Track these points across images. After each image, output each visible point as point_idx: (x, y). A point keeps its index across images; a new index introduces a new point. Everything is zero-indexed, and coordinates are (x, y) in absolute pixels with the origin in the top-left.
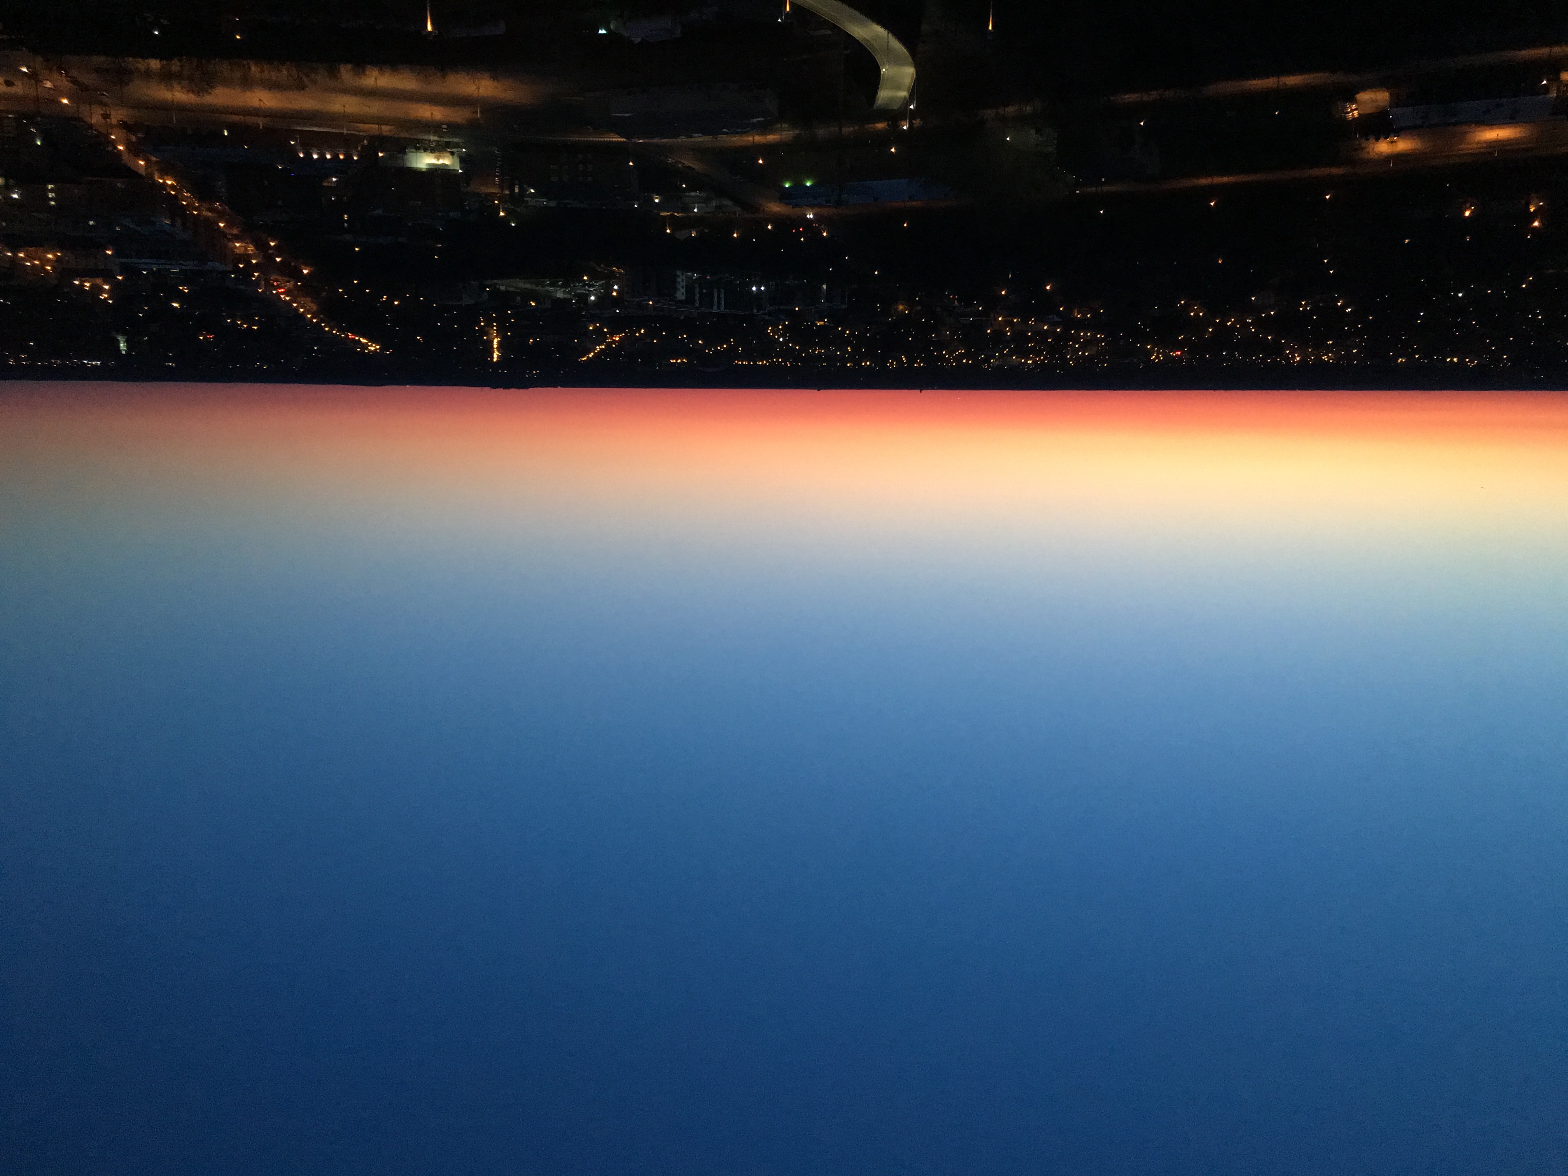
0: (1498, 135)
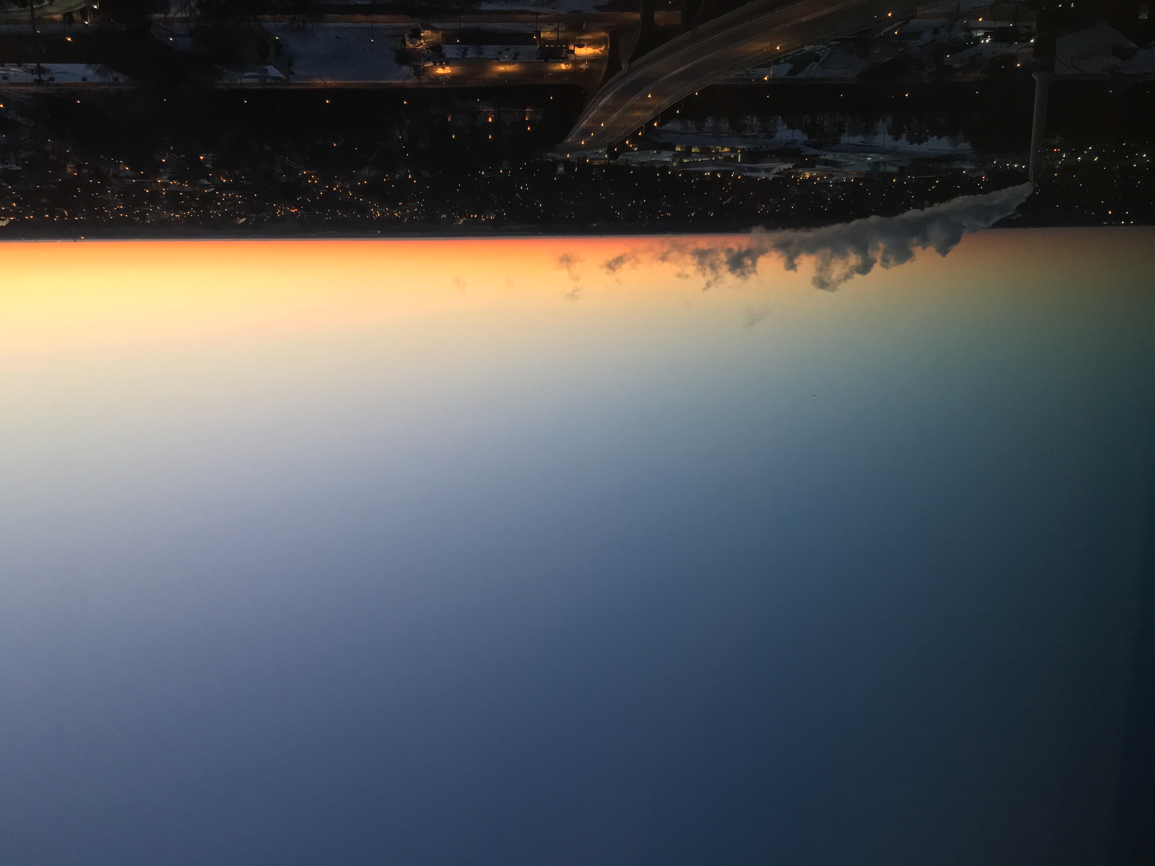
0: (506, 69)
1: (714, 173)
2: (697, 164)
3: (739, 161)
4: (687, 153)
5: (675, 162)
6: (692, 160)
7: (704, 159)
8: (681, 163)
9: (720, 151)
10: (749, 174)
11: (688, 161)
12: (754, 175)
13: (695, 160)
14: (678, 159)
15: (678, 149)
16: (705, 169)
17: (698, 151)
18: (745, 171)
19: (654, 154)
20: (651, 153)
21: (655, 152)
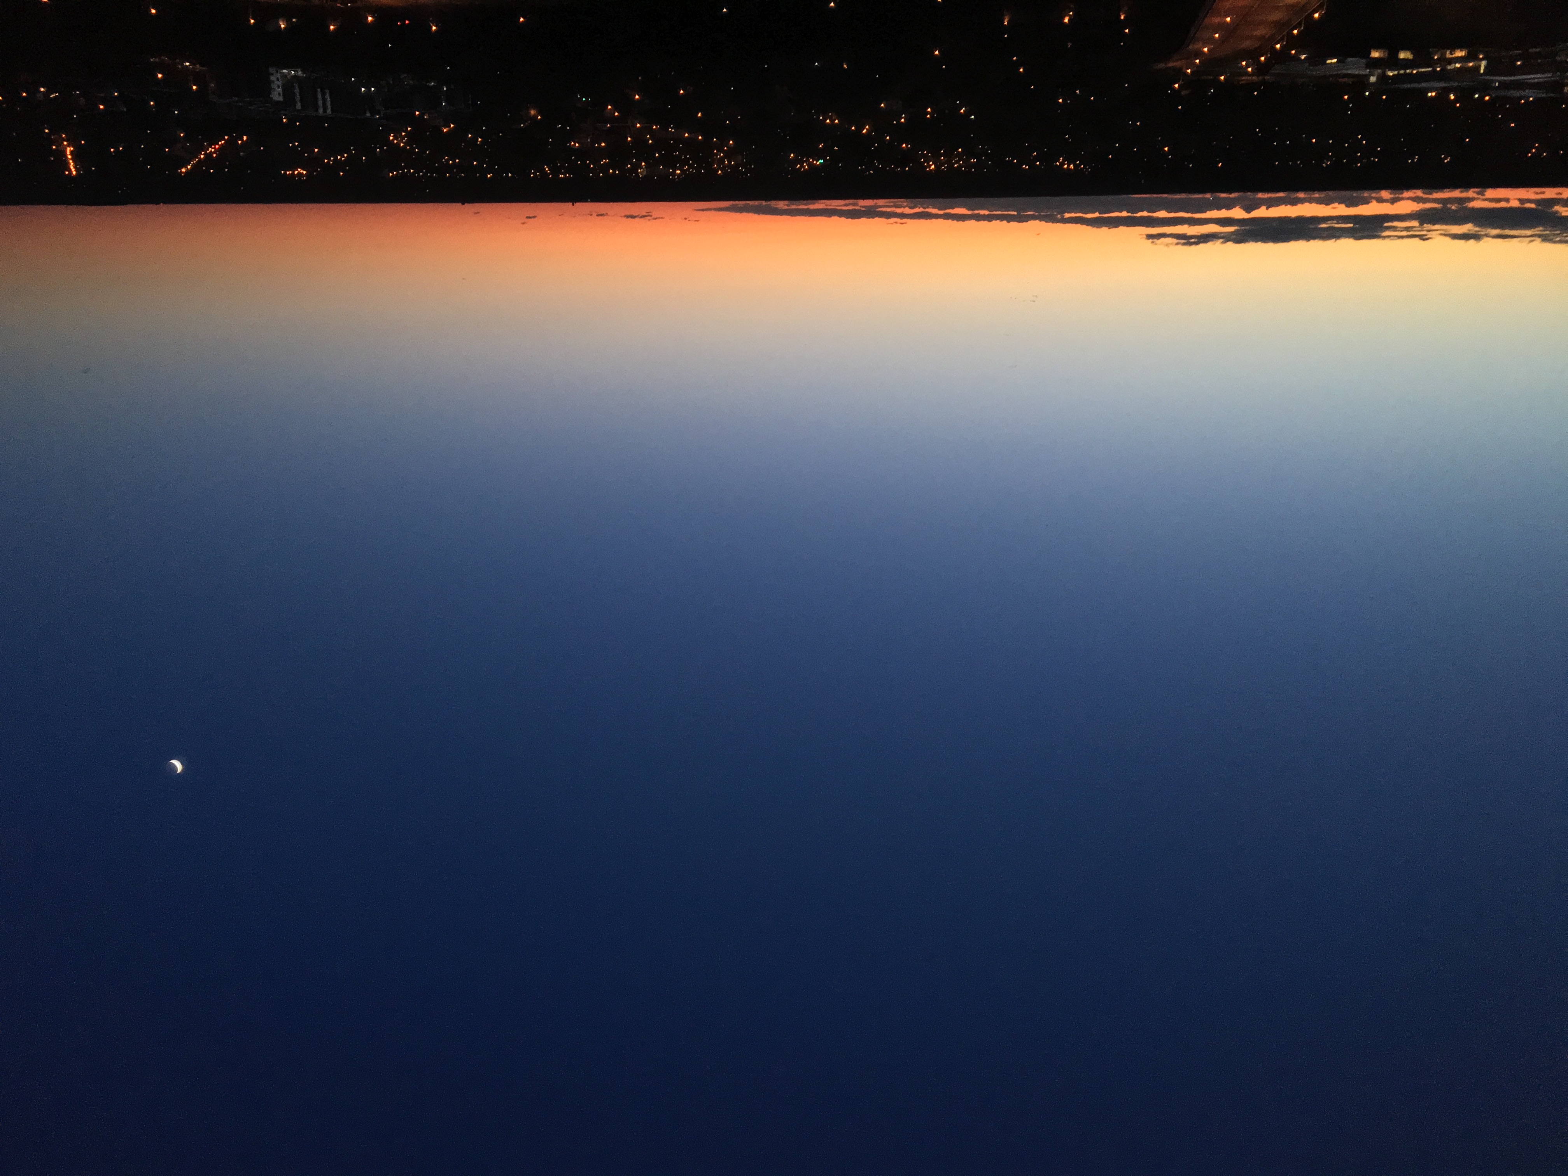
1: (1443, 93)
2: (1410, 78)
3: (1482, 71)
4: (1392, 61)
5: (1373, 75)
6: (1402, 72)
7: (1423, 70)
8: (1383, 78)
9: (1448, 55)
10: (1503, 93)
11: (1396, 73)
12: (1514, 94)
13: (1408, 71)
14: (1379, 71)
15: (1375, 54)
16: (1424, 85)
17: (1411, 57)
18: (1496, 88)
19: (1334, 63)
20: (1329, 61)
21: (1335, 60)
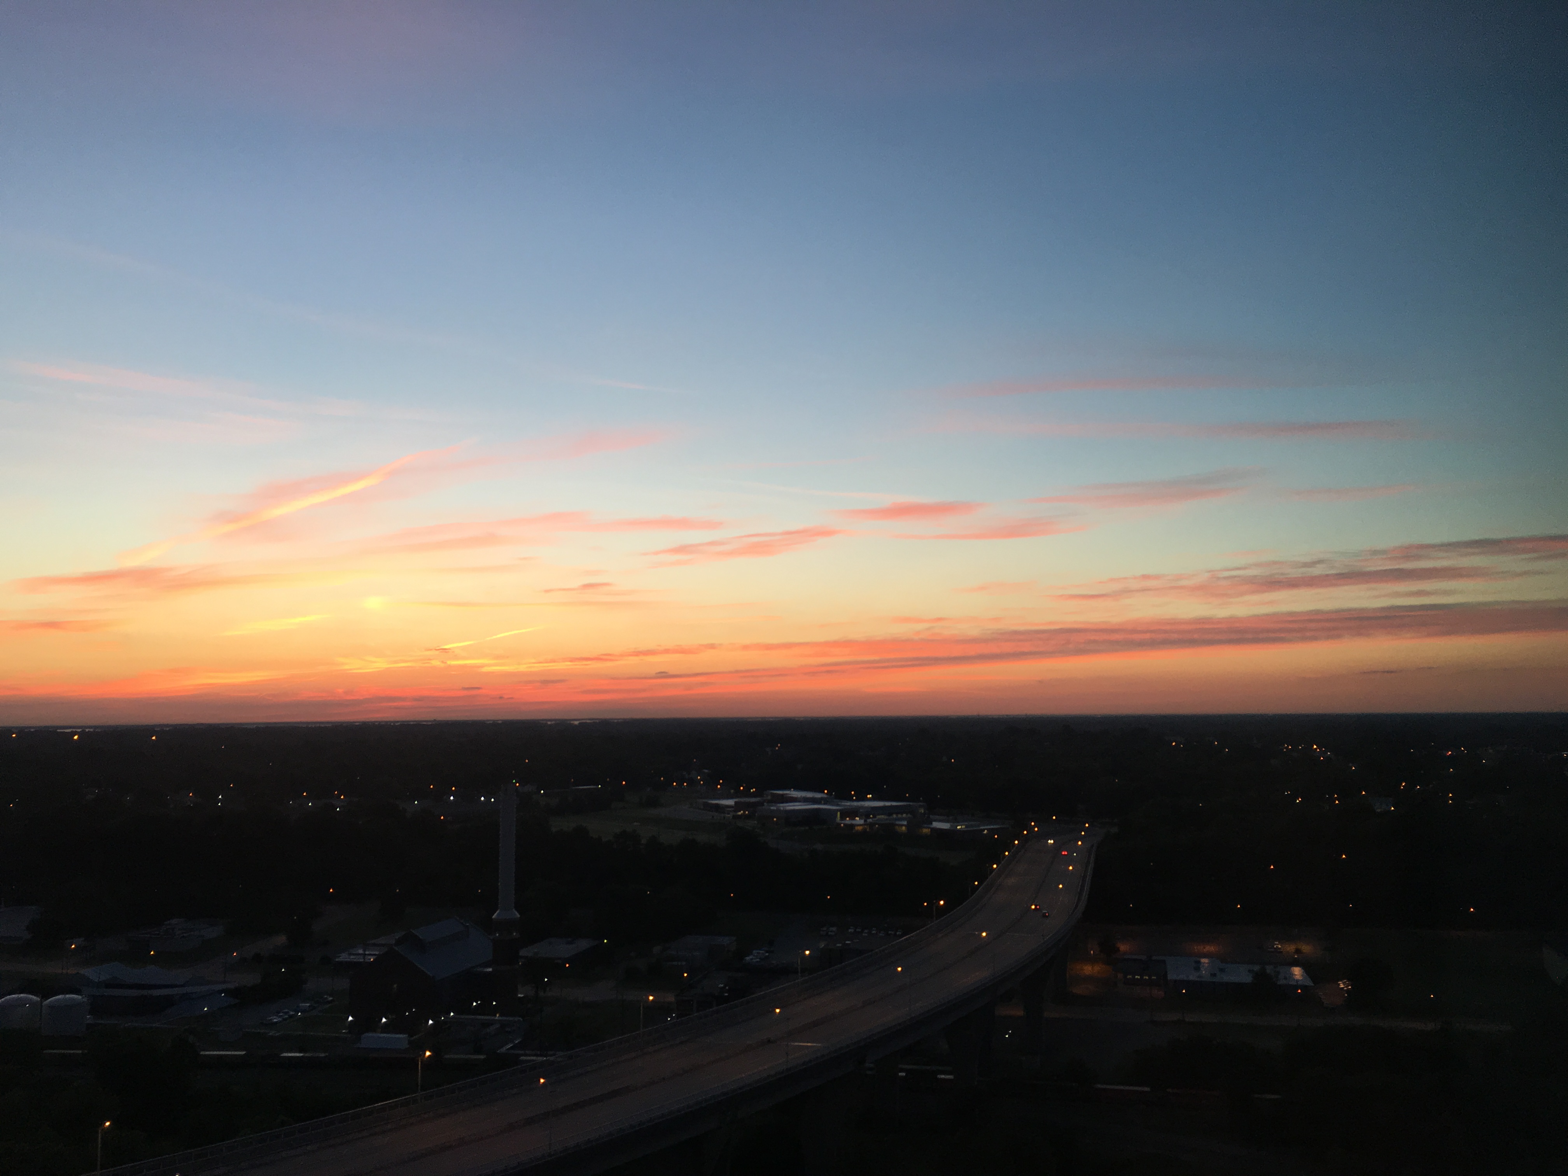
3: (839, 813)
12: (809, 795)
15: (926, 831)
17: (897, 827)
18: (822, 799)
19: (959, 826)
20: (963, 827)
21: (958, 827)
